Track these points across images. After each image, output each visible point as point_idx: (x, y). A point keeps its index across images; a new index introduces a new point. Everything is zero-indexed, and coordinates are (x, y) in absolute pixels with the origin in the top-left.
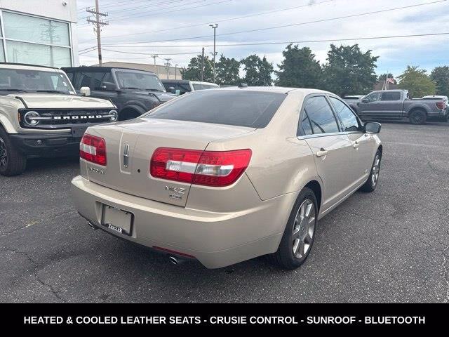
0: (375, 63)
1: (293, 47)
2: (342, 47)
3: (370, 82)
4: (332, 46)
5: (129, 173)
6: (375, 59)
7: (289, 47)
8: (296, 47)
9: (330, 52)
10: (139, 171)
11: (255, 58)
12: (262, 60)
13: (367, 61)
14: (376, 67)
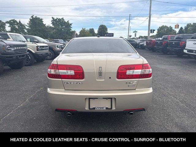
0: (71, 26)
1: (34, 17)
2: (57, 19)
3: (70, 34)
4: (53, 18)
5: (103, 80)
6: (71, 24)
7: (32, 17)
8: (36, 17)
9: (52, 20)
10: (110, 78)
11: (14, 21)
12: (18, 22)
13: (68, 25)
14: (72, 28)
